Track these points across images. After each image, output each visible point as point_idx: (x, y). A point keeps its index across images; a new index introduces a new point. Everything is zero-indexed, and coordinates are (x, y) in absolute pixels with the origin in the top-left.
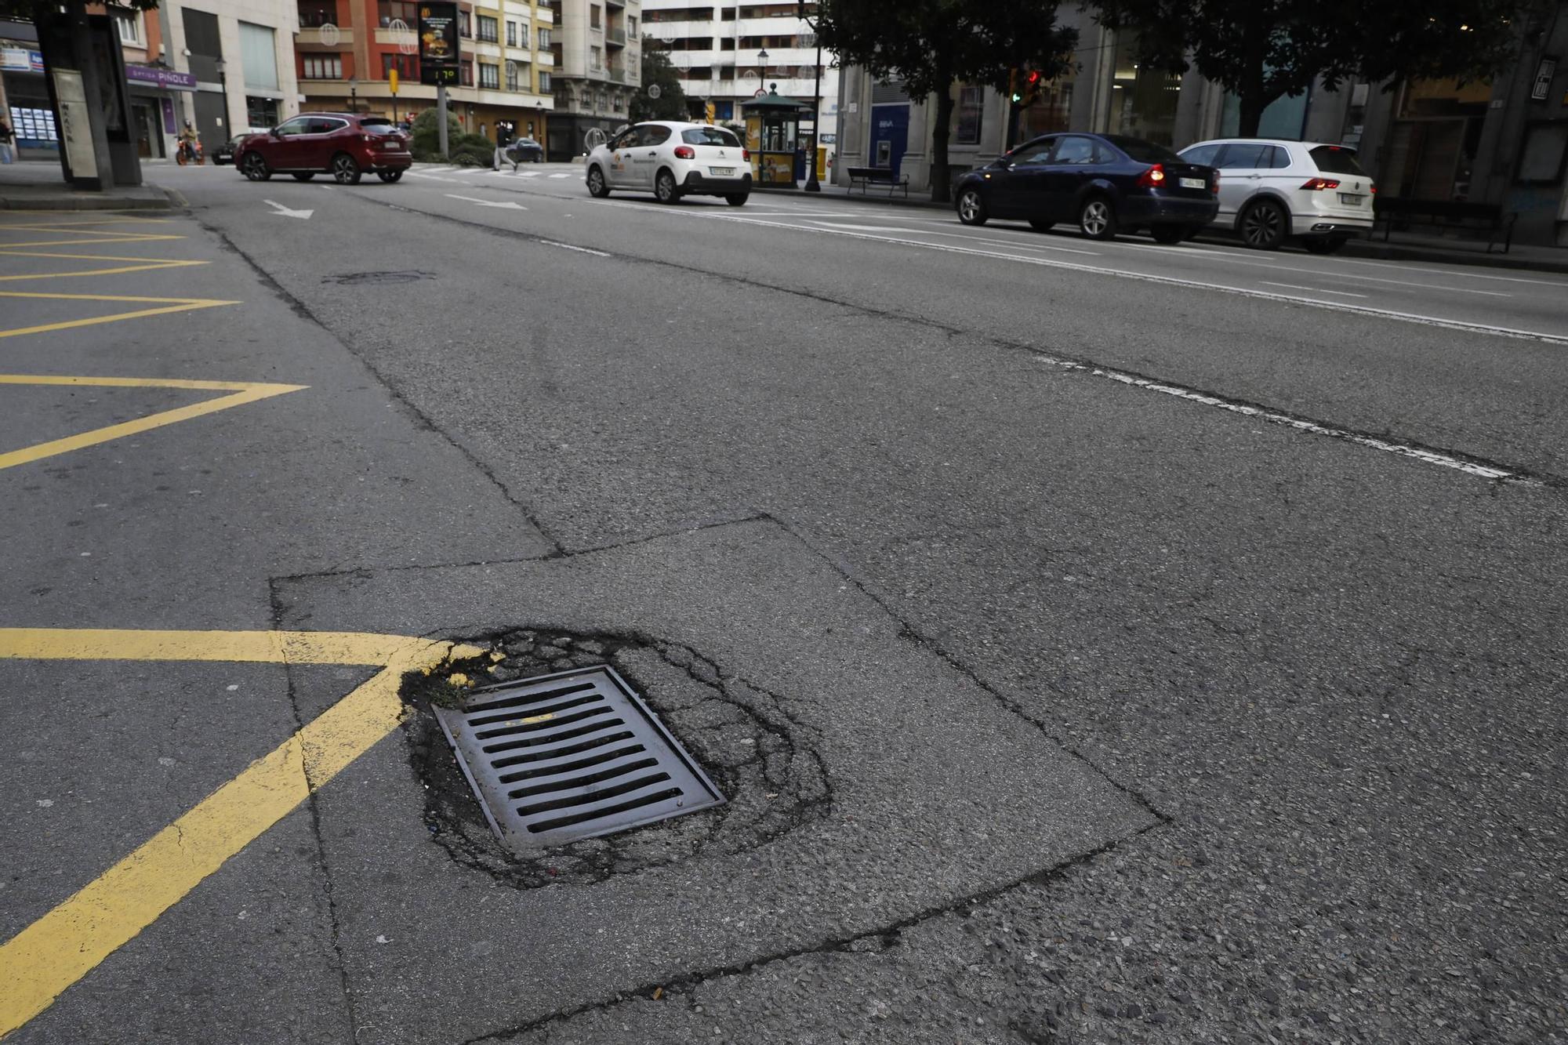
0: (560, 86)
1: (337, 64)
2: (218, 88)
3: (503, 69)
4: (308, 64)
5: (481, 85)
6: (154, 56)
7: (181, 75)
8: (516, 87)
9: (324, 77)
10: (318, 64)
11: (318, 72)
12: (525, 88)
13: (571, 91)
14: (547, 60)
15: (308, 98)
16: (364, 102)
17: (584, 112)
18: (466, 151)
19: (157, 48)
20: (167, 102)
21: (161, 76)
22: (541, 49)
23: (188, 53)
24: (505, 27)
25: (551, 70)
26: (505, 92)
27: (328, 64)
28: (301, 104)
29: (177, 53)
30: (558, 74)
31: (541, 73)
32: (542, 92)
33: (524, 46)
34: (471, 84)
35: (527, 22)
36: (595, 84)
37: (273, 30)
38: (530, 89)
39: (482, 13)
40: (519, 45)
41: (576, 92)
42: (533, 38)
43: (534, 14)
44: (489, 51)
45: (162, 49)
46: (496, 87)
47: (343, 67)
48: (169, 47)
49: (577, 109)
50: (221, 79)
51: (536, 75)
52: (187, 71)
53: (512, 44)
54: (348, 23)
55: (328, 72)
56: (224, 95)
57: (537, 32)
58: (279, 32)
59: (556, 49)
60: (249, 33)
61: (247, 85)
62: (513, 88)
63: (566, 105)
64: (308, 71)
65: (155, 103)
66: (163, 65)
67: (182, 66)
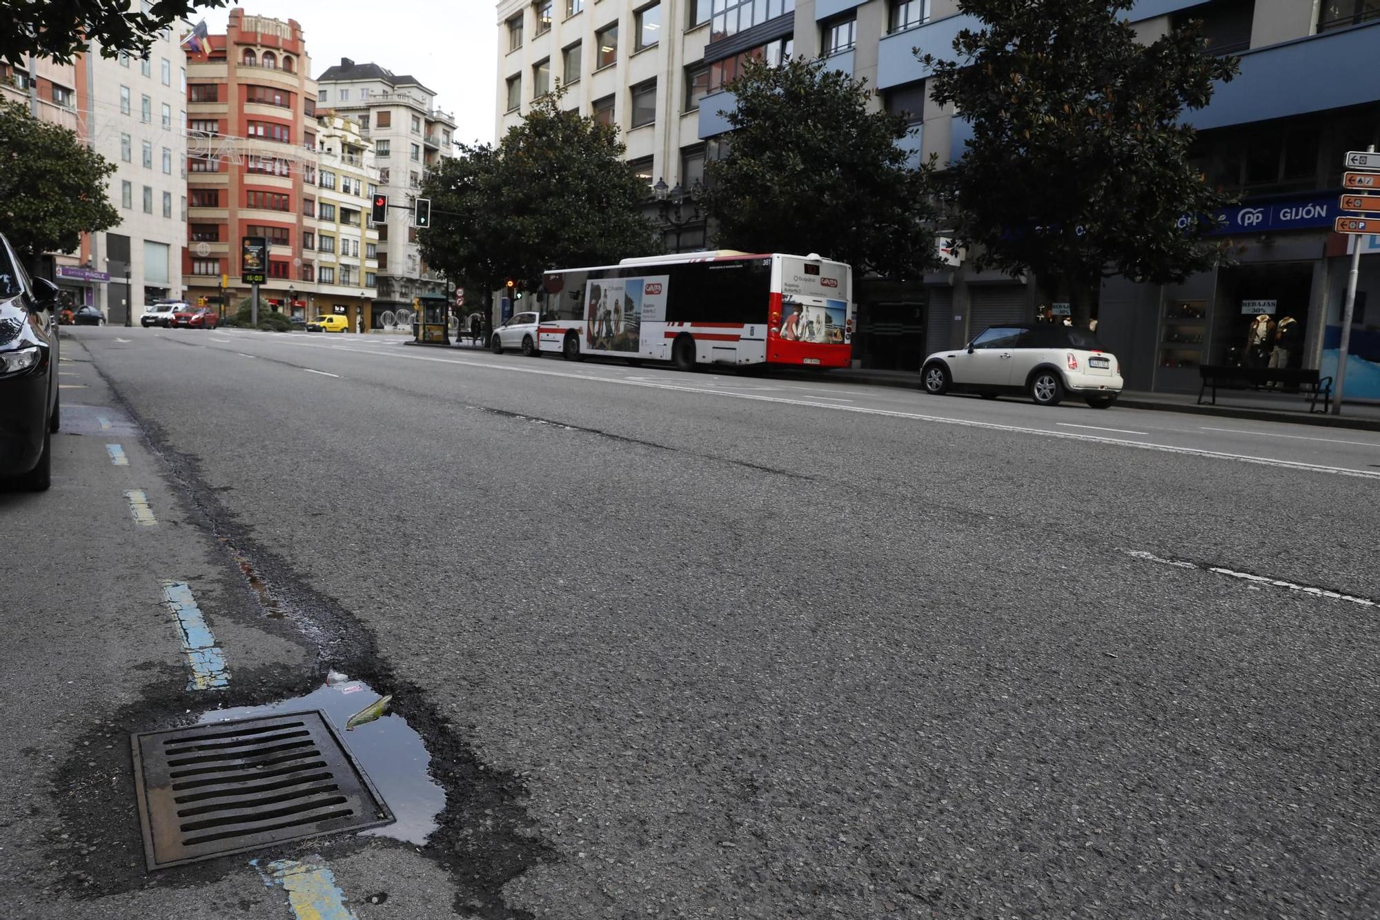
0: (383, 282)
1: (217, 265)
2: (124, 281)
3: (337, 271)
4: (196, 265)
5: (320, 281)
6: (84, 262)
7: (101, 274)
8: (349, 283)
9: (207, 274)
10: (203, 265)
11: (203, 270)
12: (355, 283)
13: (393, 285)
14: (374, 264)
15: (190, 288)
16: (234, 291)
17: (403, 300)
18: (268, 322)
19: (87, 257)
20: (89, 289)
21: (87, 274)
22: (368, 257)
23: (107, 260)
24: (341, 243)
25: (376, 271)
26: (337, 286)
27: (210, 265)
28: (183, 292)
29: (100, 260)
30: (383, 273)
31: (367, 273)
32: (367, 286)
33: (355, 255)
34: (312, 280)
35: (358, 239)
36: (410, 281)
37: (168, 245)
38: (359, 284)
39: (323, 233)
40: (351, 254)
41: (397, 287)
42: (362, 251)
43: (363, 234)
44: (327, 258)
45: (90, 257)
46: (332, 283)
47: (221, 268)
48: (95, 256)
49: (397, 298)
50: (128, 276)
51: (363, 274)
52: (105, 271)
53: (345, 254)
54: (226, 240)
55: (210, 271)
56: (128, 286)
57: (365, 246)
58: (172, 247)
59: (382, 258)
60: (151, 247)
61: (146, 279)
62: (346, 283)
63: (389, 294)
64: (196, 270)
65: (81, 290)
66: (90, 267)
67: (102, 268)
